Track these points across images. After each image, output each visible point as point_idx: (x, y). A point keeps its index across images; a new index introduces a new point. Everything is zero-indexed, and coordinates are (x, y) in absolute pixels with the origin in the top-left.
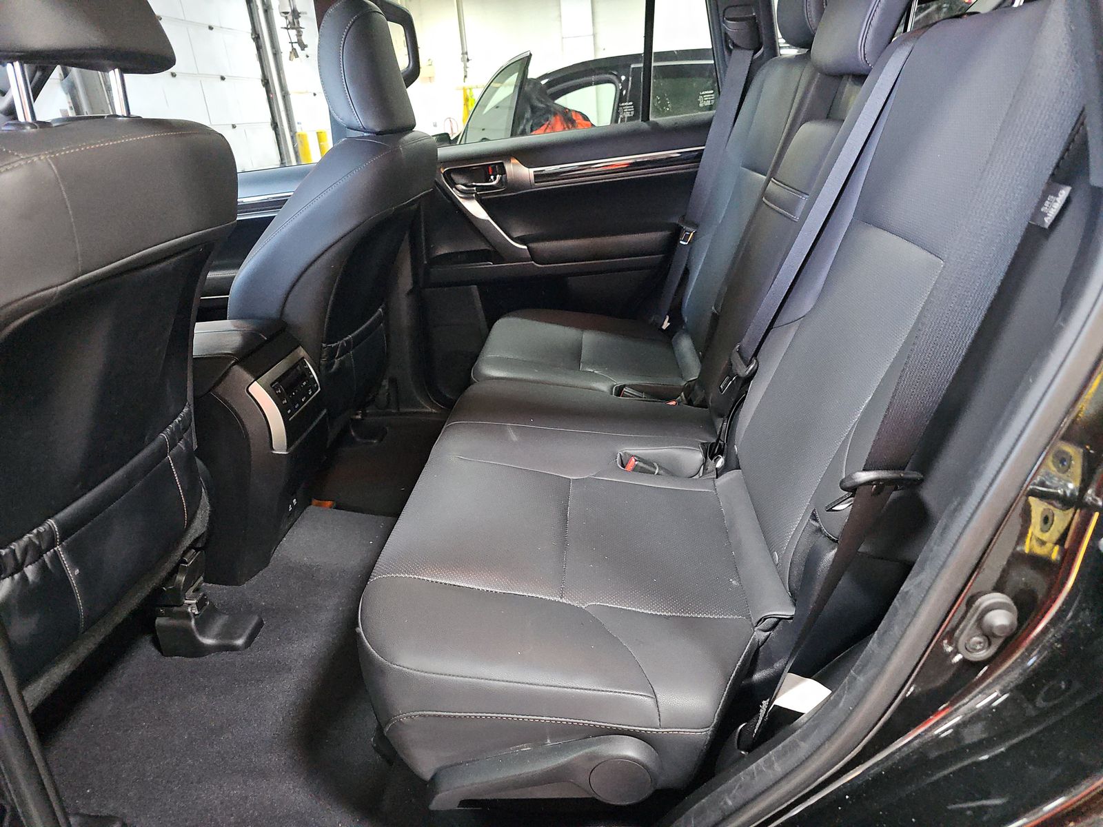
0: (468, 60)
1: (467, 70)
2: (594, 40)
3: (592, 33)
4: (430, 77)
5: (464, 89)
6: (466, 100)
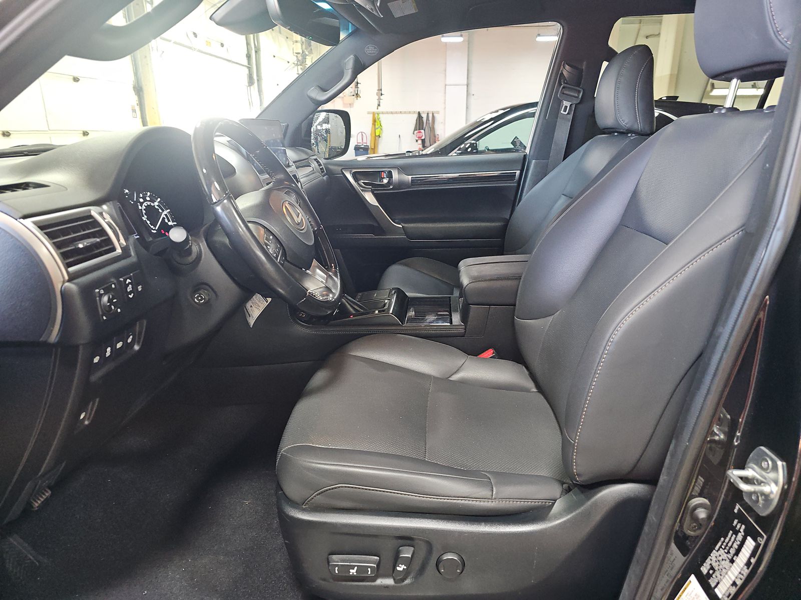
0: (382, 94)
1: (381, 101)
2: (467, 88)
3: (466, 83)
4: (350, 104)
5: (374, 114)
6: (374, 121)
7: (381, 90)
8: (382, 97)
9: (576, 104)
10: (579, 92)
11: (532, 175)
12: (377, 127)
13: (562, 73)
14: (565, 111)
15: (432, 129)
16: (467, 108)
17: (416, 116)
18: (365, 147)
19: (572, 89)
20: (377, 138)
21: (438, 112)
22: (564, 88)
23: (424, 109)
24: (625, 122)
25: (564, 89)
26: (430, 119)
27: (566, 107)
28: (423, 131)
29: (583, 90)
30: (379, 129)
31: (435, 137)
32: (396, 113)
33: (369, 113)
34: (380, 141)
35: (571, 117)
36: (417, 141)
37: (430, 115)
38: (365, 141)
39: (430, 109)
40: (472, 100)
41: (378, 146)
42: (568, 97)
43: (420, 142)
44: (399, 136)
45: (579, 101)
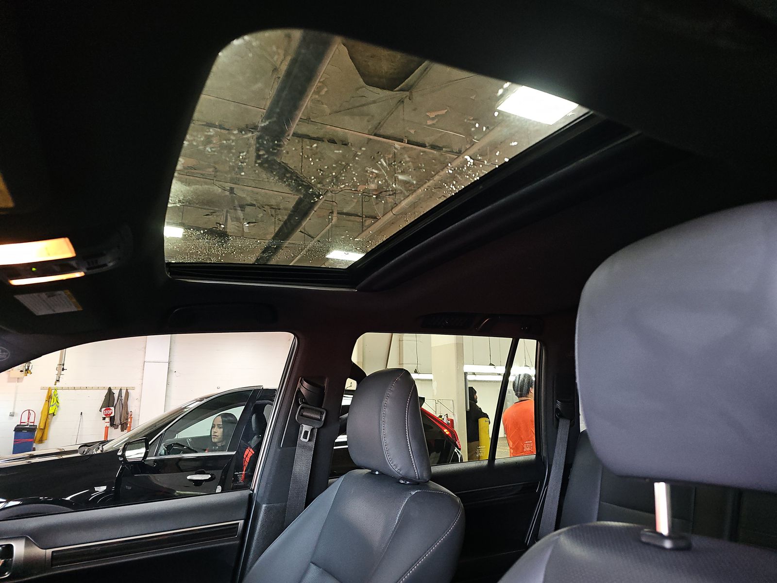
0: (63, 369)
1: (61, 376)
2: (169, 366)
3: (167, 361)
4: (18, 378)
5: (49, 389)
6: (49, 397)
7: (63, 365)
8: (62, 372)
9: (318, 429)
10: (322, 414)
11: (262, 526)
12: (52, 404)
13: (299, 391)
14: (305, 437)
15: (125, 406)
16: (168, 384)
17: (106, 391)
18: (32, 427)
19: (313, 409)
20: (49, 416)
21: (133, 389)
22: (302, 408)
23: (116, 385)
24: (398, 468)
25: (302, 410)
26: (123, 394)
27: (306, 432)
28: (113, 408)
29: (326, 410)
30: (54, 407)
31: (128, 414)
32: (80, 388)
33: (43, 388)
34: (53, 420)
35: (312, 444)
36: (104, 419)
37: (124, 392)
38: (32, 420)
39: (124, 385)
40: (174, 376)
41: (49, 426)
42: (309, 420)
43: (108, 420)
44: (82, 413)
45: (322, 425)
